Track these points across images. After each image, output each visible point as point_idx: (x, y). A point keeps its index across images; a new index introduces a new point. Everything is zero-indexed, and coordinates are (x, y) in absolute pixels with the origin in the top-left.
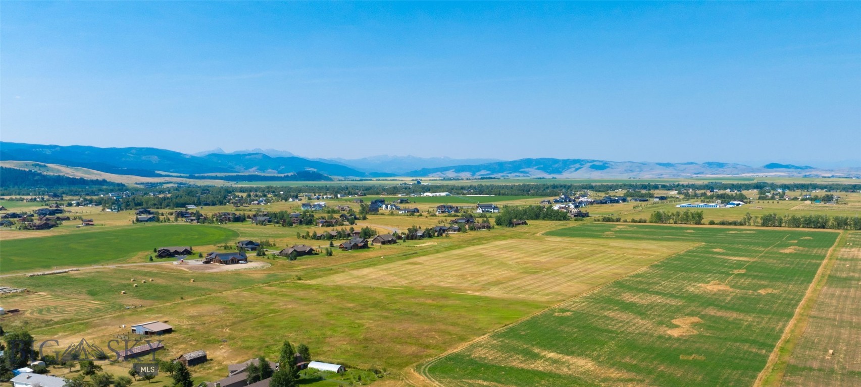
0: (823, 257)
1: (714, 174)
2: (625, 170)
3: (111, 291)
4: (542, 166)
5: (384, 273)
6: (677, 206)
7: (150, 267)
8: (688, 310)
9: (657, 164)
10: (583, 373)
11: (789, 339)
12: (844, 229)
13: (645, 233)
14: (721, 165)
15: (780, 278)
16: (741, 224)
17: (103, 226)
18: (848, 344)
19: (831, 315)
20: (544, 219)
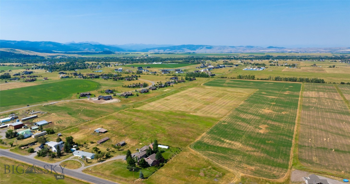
0: (298, 96)
1: (250, 50)
2: (218, 49)
3: (75, 113)
4: (189, 47)
5: (159, 104)
6: (243, 70)
7: (81, 101)
8: (263, 121)
9: (229, 46)
10: (240, 148)
11: (297, 134)
12: (303, 82)
13: (237, 84)
14: (252, 47)
15: (287, 107)
16: (268, 80)
17: (51, 80)
18: (314, 136)
19: (307, 124)
20: (201, 77)
